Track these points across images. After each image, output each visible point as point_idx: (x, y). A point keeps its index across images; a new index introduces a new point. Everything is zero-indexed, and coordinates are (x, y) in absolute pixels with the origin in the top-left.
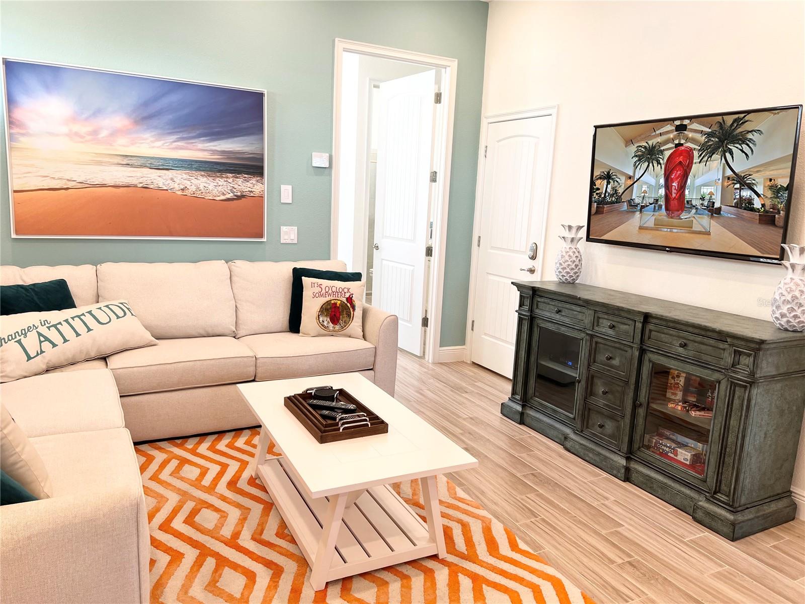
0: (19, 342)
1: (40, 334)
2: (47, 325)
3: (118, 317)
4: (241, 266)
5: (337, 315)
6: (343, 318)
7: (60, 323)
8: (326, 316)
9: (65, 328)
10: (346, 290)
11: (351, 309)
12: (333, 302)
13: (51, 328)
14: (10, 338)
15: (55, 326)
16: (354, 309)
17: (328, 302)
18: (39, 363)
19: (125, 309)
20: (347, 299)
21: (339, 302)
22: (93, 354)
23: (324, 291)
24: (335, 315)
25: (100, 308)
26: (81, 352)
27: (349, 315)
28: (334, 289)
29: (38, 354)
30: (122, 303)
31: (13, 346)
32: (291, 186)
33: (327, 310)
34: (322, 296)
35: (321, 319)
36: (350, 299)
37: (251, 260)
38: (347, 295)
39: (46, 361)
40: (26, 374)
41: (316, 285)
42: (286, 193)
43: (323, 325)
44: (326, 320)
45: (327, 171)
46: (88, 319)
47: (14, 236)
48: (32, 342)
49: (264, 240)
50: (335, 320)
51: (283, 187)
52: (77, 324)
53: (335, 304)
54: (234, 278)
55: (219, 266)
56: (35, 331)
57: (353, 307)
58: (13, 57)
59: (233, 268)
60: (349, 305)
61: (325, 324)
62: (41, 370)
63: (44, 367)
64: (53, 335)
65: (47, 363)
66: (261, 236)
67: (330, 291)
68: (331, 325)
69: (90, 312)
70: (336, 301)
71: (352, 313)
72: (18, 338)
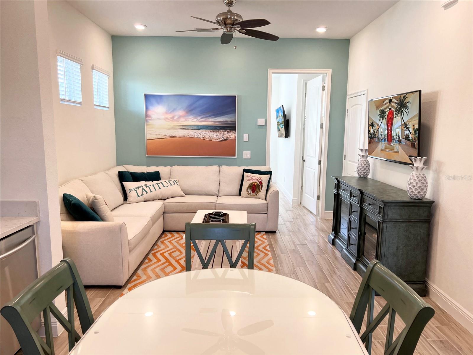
0: (136, 191)
1: (143, 189)
2: (146, 186)
3: (171, 185)
4: (224, 168)
5: (255, 189)
6: (257, 190)
7: (151, 186)
8: (250, 189)
9: (152, 188)
10: (260, 178)
11: (261, 187)
12: (254, 183)
13: (147, 187)
14: (134, 189)
15: (149, 186)
16: (262, 187)
17: (252, 183)
18: (141, 198)
19: (176, 182)
20: (260, 182)
21: (256, 183)
22: (160, 197)
23: (251, 179)
24: (254, 189)
25: (166, 182)
26: (156, 196)
27: (259, 189)
28: (255, 178)
29: (141, 195)
30: (175, 180)
31: (134, 192)
32: (248, 134)
33: (251, 186)
34: (250, 180)
35: (248, 191)
36: (261, 183)
37: (229, 165)
38: (260, 181)
39: (144, 198)
40: (137, 202)
41: (248, 176)
42: (246, 137)
43: (249, 193)
44: (250, 191)
45: (264, 126)
46: (161, 185)
47: (147, 156)
48: (140, 191)
49: (236, 157)
50: (253, 191)
51: (244, 135)
52: (156, 186)
53: (255, 184)
54: (220, 173)
55: (215, 168)
56: (142, 187)
57: (262, 186)
58: (147, 93)
59: (221, 169)
60: (260, 185)
61: (250, 192)
62: (142, 201)
63: (143, 200)
64: (147, 189)
65: (144, 199)
66: (235, 156)
67: (253, 179)
68: (252, 193)
69: (162, 183)
70: (255, 183)
71: (261, 188)
72: (136, 189)
